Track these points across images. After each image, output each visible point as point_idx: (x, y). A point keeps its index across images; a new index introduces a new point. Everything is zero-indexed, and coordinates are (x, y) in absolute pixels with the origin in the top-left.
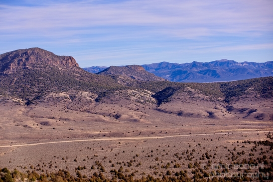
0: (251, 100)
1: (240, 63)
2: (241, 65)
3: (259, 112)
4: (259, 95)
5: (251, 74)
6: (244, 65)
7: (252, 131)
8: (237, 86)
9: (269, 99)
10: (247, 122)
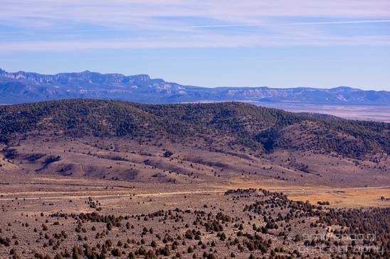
0: (48, 141)
1: (11, 74)
2: (13, 77)
3: (65, 161)
4: (61, 132)
5: (32, 94)
6: (18, 77)
7: (56, 195)
8: (22, 113)
9: (79, 139)
10: (44, 179)
